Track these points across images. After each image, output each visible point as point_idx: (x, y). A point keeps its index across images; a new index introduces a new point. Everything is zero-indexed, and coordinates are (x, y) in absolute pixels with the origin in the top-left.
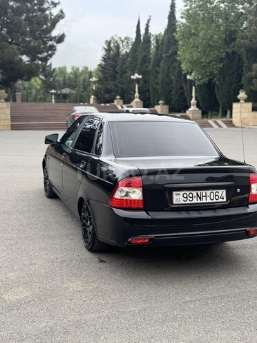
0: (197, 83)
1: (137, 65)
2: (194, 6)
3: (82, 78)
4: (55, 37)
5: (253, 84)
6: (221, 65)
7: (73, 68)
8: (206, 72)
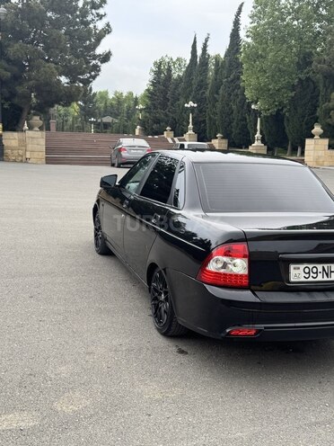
0: (263, 114)
1: (192, 91)
2: (262, 22)
3: (126, 105)
4: (100, 55)
5: (330, 117)
6: (293, 94)
7: (116, 93)
8: (275, 101)
